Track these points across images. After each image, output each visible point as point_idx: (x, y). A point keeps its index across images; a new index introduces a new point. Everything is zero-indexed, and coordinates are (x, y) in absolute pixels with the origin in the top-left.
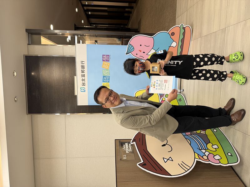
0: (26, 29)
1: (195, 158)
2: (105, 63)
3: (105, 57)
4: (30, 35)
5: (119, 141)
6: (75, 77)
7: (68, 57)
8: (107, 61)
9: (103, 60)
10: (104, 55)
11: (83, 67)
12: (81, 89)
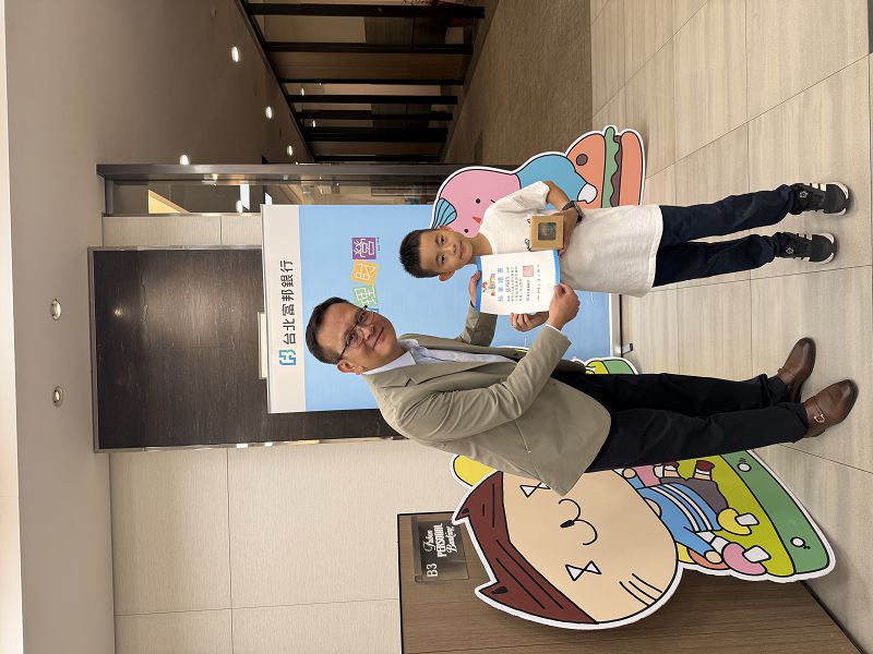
0: (98, 166)
1: (678, 560)
2: (361, 263)
3: (361, 244)
4: (111, 184)
5: (413, 520)
6: (263, 316)
7: (236, 252)
8: (368, 257)
9: (356, 257)
10: (359, 239)
11: (287, 281)
12: (281, 356)
